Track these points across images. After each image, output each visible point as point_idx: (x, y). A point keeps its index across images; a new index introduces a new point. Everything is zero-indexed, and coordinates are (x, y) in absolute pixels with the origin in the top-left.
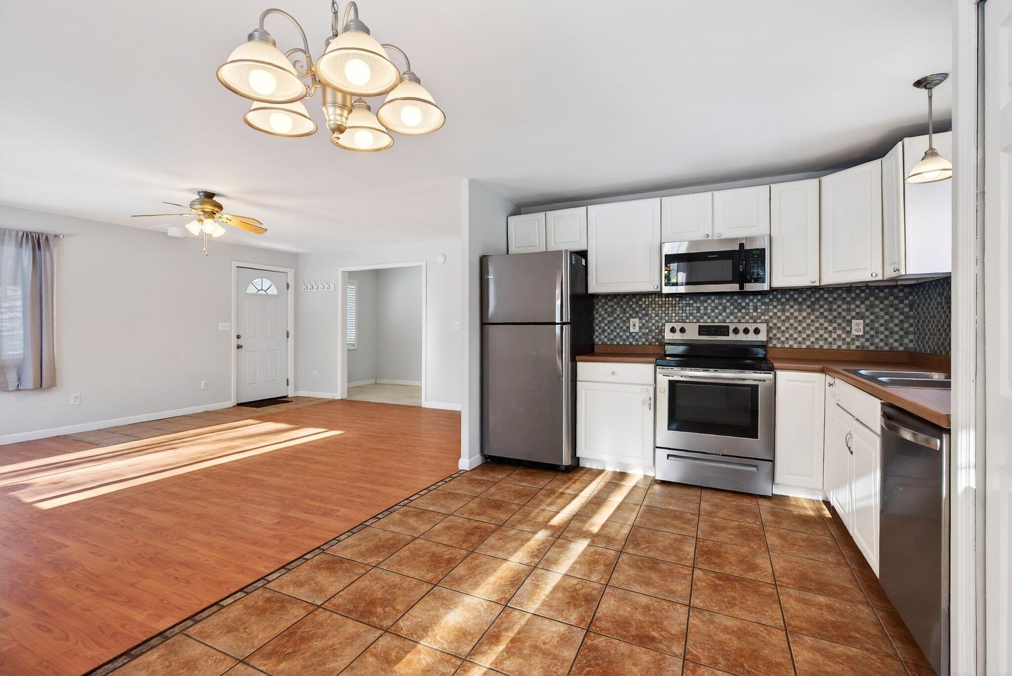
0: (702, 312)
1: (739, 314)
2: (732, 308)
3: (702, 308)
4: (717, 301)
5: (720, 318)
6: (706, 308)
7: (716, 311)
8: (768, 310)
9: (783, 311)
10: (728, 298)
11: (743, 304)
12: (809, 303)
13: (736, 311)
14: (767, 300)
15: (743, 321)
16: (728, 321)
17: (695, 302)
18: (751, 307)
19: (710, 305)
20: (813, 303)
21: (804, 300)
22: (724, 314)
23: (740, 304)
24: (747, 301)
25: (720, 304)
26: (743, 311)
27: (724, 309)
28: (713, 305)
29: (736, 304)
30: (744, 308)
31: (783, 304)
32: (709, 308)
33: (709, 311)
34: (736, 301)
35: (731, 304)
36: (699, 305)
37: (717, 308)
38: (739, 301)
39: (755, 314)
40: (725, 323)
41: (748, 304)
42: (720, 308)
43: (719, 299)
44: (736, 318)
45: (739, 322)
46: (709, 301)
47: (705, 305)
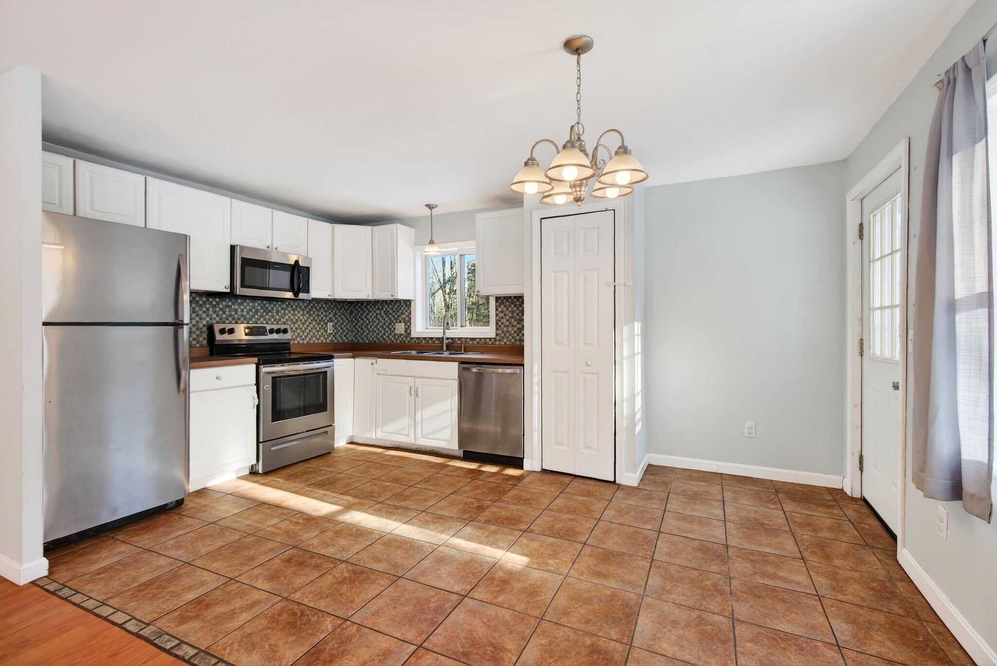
0: (239, 313)
1: (267, 317)
2: (262, 311)
3: (239, 310)
4: (251, 304)
5: (254, 319)
6: (242, 310)
7: (251, 313)
8: (284, 314)
9: (294, 315)
10: (259, 302)
11: (270, 309)
12: (307, 310)
13: (265, 314)
14: (284, 306)
15: (270, 322)
16: (259, 322)
17: (233, 304)
18: (275, 311)
19: (245, 307)
20: (310, 310)
21: (305, 307)
22: (257, 317)
23: (267, 308)
24: (272, 306)
25: (254, 307)
26: (270, 314)
27: (256, 313)
28: (248, 307)
29: (264, 308)
30: (270, 311)
31: (294, 310)
32: (245, 310)
33: (245, 313)
34: (265, 305)
35: (262, 308)
36: (236, 307)
37: (251, 310)
38: (267, 305)
39: (277, 317)
40: (257, 324)
41: (272, 308)
42: (254, 310)
43: (253, 302)
44: (265, 320)
45: (267, 323)
46: (245, 304)
47: (242, 307)
